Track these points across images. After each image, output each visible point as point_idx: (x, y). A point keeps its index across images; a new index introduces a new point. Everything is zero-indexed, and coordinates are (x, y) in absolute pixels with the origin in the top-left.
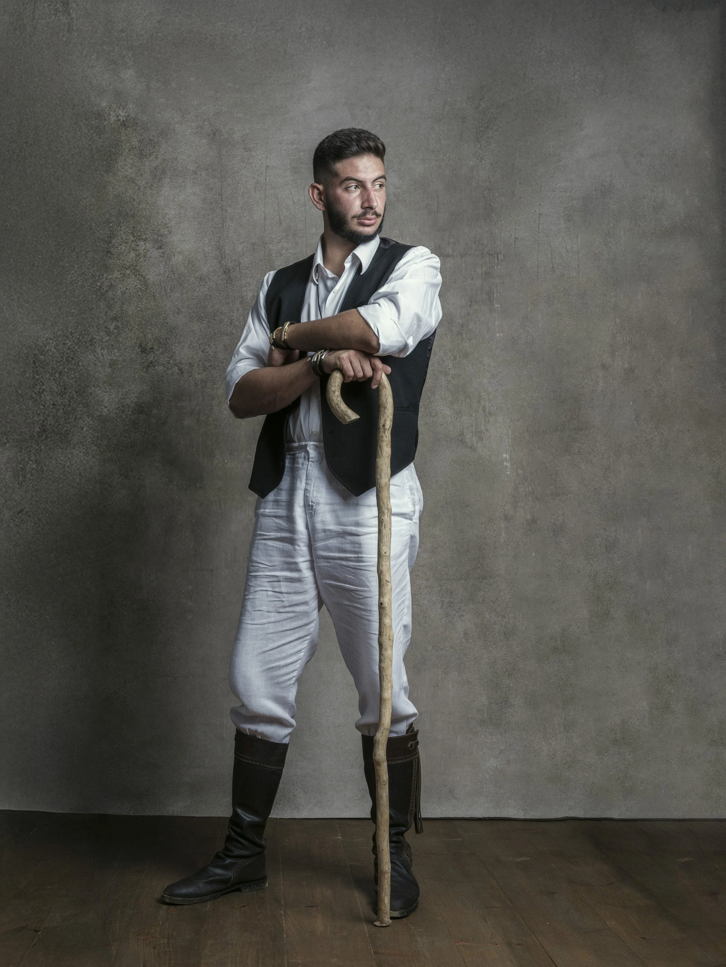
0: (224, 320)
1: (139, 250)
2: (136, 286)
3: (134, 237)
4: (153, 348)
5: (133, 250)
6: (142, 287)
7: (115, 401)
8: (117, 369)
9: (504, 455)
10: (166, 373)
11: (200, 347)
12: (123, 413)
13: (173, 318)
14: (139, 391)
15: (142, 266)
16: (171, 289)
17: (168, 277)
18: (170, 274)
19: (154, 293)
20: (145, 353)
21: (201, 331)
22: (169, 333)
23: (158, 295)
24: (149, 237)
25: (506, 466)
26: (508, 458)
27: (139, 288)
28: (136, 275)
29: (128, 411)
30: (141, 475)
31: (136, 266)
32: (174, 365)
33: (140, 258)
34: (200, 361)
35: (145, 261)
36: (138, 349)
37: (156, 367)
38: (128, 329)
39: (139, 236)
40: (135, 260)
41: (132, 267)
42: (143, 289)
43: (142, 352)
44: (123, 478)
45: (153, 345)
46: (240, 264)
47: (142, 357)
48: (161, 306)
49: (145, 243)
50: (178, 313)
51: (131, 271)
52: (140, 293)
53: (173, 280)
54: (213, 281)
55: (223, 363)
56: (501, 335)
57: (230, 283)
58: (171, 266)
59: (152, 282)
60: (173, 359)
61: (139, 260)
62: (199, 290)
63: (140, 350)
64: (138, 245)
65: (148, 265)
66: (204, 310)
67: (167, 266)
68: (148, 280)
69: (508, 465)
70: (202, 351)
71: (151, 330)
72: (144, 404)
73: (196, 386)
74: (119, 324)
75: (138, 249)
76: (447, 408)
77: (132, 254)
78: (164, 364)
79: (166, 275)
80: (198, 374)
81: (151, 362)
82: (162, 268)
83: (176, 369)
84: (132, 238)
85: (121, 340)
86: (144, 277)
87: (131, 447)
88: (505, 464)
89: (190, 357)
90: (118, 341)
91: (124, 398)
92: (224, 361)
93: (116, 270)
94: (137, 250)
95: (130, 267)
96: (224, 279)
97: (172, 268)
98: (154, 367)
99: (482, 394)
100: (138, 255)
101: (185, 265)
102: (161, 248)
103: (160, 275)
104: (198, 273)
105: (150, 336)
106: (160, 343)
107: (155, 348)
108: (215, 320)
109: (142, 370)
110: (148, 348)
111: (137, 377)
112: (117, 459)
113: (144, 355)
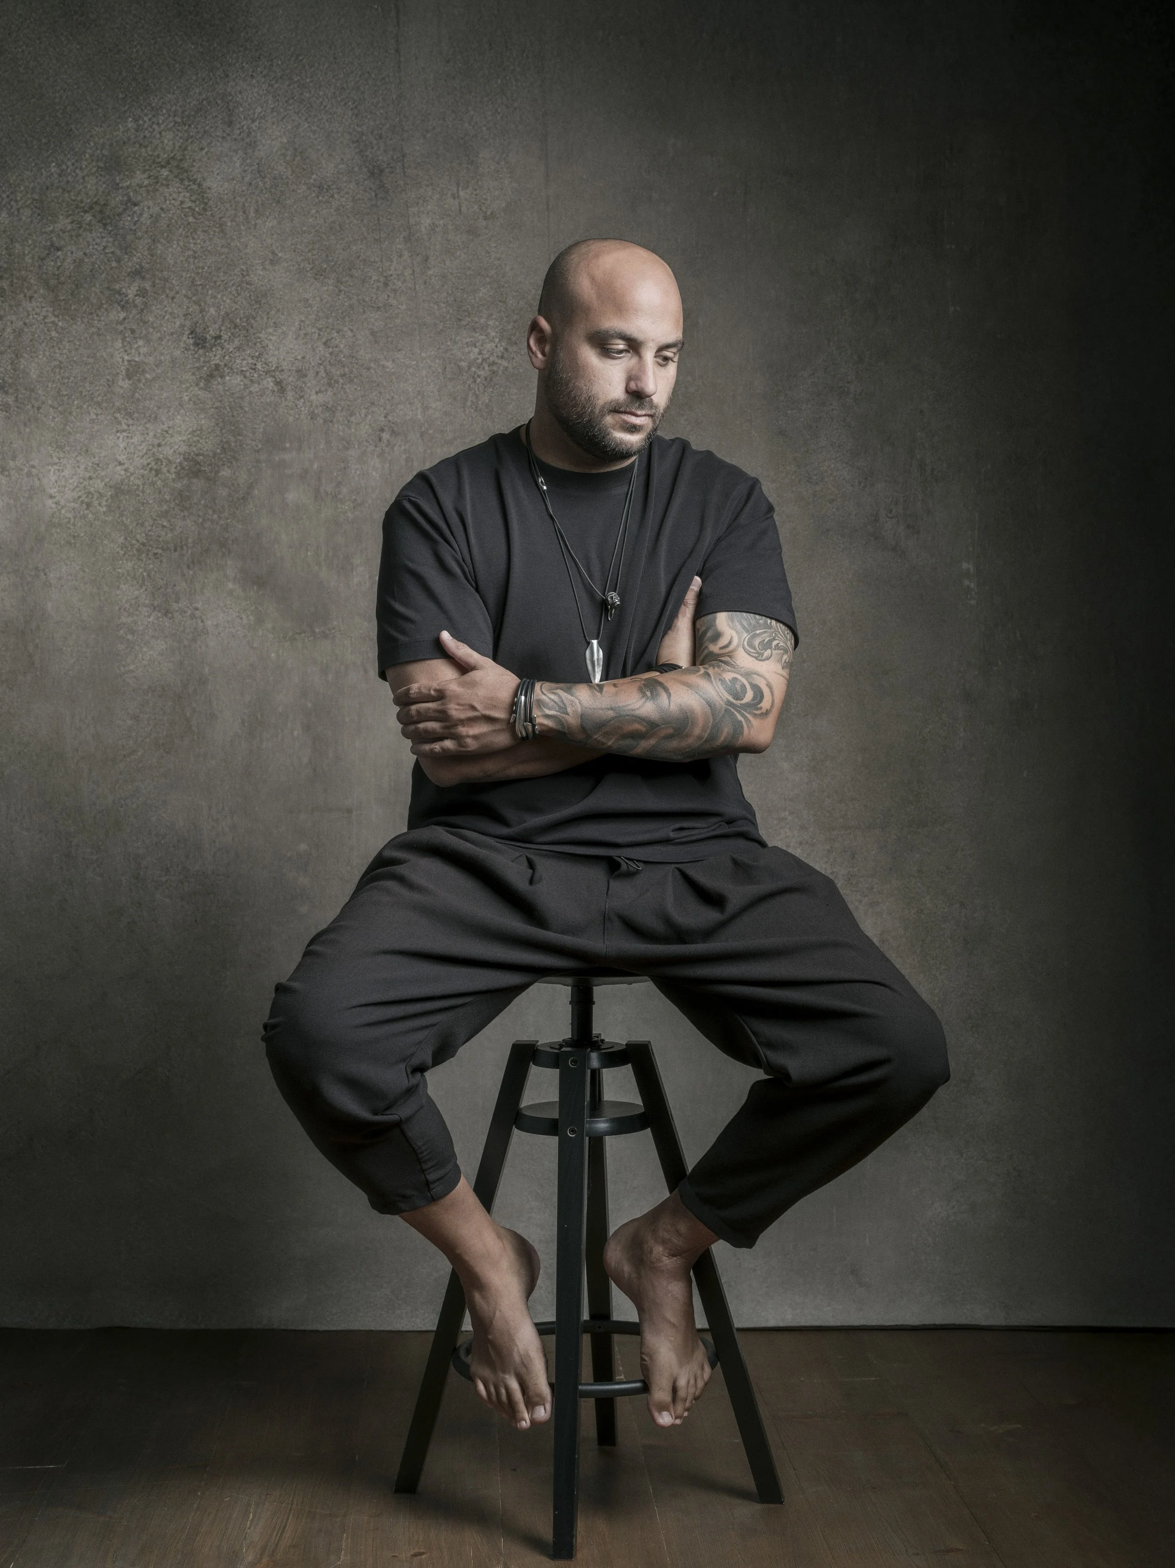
0: (371, 278)
2: (182, 202)
4: (219, 337)
6: (196, 206)
7: (139, 451)
8: (143, 381)
9: (965, 565)
10: (247, 390)
11: (319, 335)
12: (157, 475)
13: (261, 273)
14: (191, 429)
15: (194, 161)
16: (257, 211)
17: (251, 184)
18: (255, 179)
19: (221, 218)
20: (203, 347)
21: (322, 300)
22: (253, 305)
25: (969, 587)
26: (972, 570)
27: (189, 208)
28: (182, 180)
29: (169, 471)
30: (197, 609)
31: (181, 160)
32: (266, 374)
34: (321, 364)
35: (202, 149)
36: (189, 338)
37: (228, 378)
38: (167, 296)
40: (180, 147)
41: (174, 163)
42: (197, 209)
43: (196, 344)
44: (159, 614)
45: (221, 331)
46: (404, 156)
47: (196, 356)
48: (236, 246)
50: (272, 262)
51: (171, 171)
53: (262, 190)
54: (347, 193)
55: (369, 369)
56: (958, 309)
57: (383, 199)
58: (257, 161)
59: (216, 195)
60: (263, 360)
62: (317, 212)
63: (191, 341)
65: (209, 159)
66: (327, 256)
67: (248, 161)
68: (208, 191)
69: (972, 585)
70: (325, 344)
71: (215, 297)
72: (201, 457)
73: (312, 418)
74: (147, 285)
76: (844, 465)
78: (243, 371)
79: (247, 179)
80: (317, 393)
81: (217, 366)
82: (238, 165)
83: (269, 383)
85: (151, 319)
86: (200, 185)
87: (175, 550)
88: (966, 582)
89: (299, 357)
90: (145, 323)
91: (159, 445)
92: (372, 365)
93: (139, 170)
95: (168, 163)
96: (371, 189)
97: (258, 164)
98: (222, 377)
99: (919, 434)
101: (288, 158)
103: (233, 179)
104: (314, 176)
105: (212, 310)
106: (236, 326)
107: (225, 337)
108: (351, 276)
109: (197, 385)
110: (208, 337)
111: (186, 398)
112: (145, 574)
113: (201, 351)
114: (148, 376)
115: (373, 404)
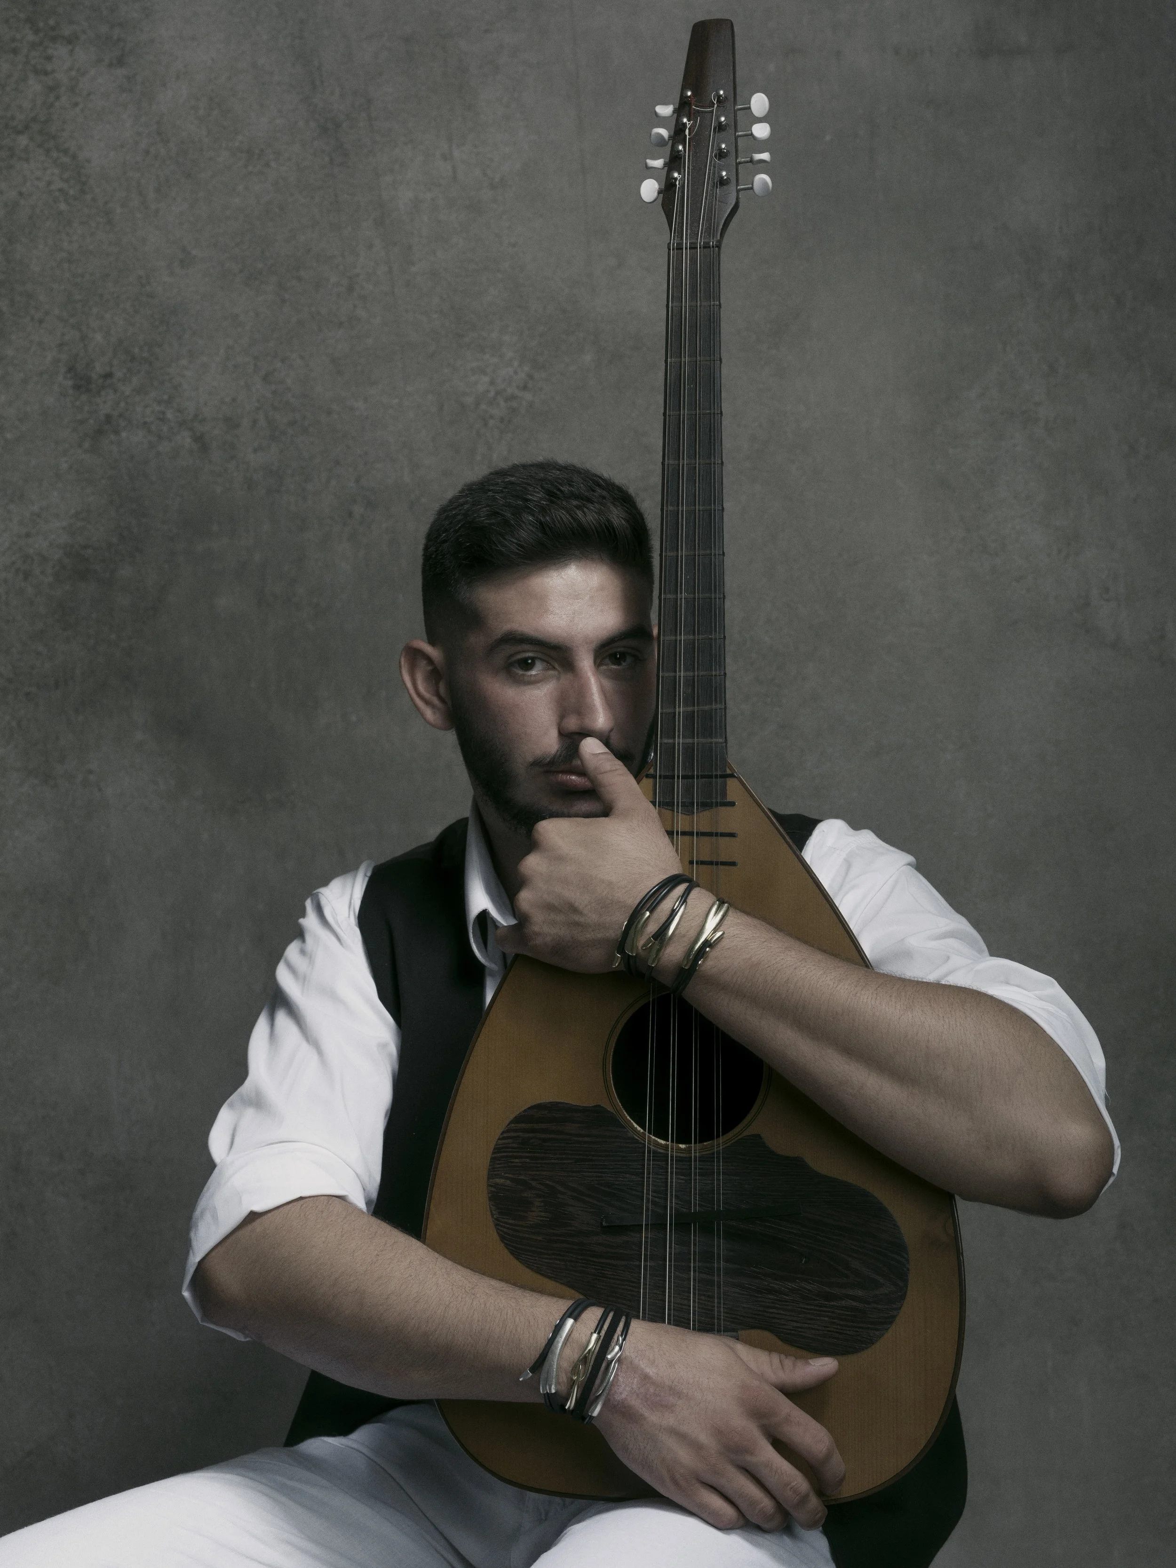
0: (328, 280)
1: (53, 71)
2: (49, 183)
3: (37, 31)
4: (109, 375)
5: (36, 72)
6: (69, 187)
10: (153, 451)
11: (256, 366)
12: (26, 578)
13: (168, 280)
14: (73, 510)
15: (64, 122)
16: (158, 191)
17: (148, 152)
18: (154, 144)
19: (106, 203)
20: (87, 390)
21: (257, 315)
22: (157, 327)
23: (119, 211)
24: (84, 32)
27: (61, 190)
28: (48, 151)
29: (43, 573)
30: (91, 772)
31: (47, 121)
32: (180, 426)
33: (58, 98)
34: (260, 409)
35: (75, 104)
36: (65, 379)
37: (124, 434)
38: (32, 319)
39: (53, 29)
40: (43, 103)
41: (36, 127)
42: (71, 192)
43: (77, 387)
44: (36, 782)
45: (112, 367)
46: (369, 102)
47: (78, 403)
48: (130, 243)
49: (72, 51)
50: (183, 264)
51: (31, 139)
52: (63, 206)
53: (164, 161)
54: (289, 159)
55: (329, 413)
57: (340, 164)
58: (156, 118)
59: (97, 169)
60: (175, 405)
61: (57, 104)
62: (246, 189)
63: (70, 383)
64: (49, 58)
65: (85, 118)
66: (263, 251)
67: (144, 119)
68: (87, 165)
70: (265, 379)
71: (103, 318)
72: (90, 551)
73: (249, 488)
75: (49, 68)
77: (34, 86)
78: (145, 423)
79: (142, 145)
81: (108, 418)
82: (128, 125)
83: (185, 439)
84: (31, 37)
85: (10, 353)
86: (74, 157)
87: (57, 687)
89: (228, 400)
91: (28, 535)
92: (334, 407)
94: (46, 73)
95: (27, 127)
96: (323, 151)
97: (158, 123)
98: (117, 432)
100: (51, 89)
101: (201, 112)
102: (120, 62)
103: (122, 146)
104: (240, 138)
105: (99, 337)
106: (133, 359)
107: (119, 374)
108: (299, 279)
109: (80, 446)
110: (94, 376)
111: (65, 466)
112: (14, 724)
113: (84, 397)
114: (9, 436)
115: (337, 463)
